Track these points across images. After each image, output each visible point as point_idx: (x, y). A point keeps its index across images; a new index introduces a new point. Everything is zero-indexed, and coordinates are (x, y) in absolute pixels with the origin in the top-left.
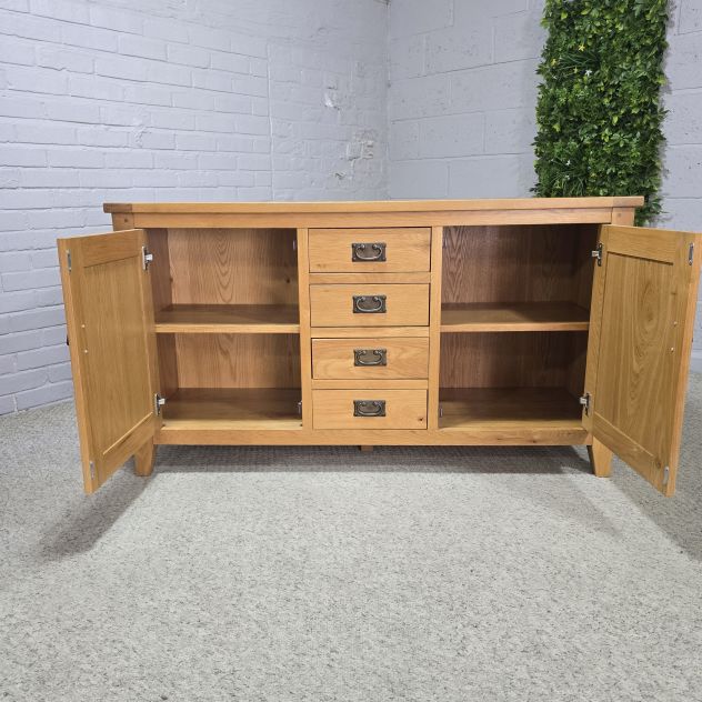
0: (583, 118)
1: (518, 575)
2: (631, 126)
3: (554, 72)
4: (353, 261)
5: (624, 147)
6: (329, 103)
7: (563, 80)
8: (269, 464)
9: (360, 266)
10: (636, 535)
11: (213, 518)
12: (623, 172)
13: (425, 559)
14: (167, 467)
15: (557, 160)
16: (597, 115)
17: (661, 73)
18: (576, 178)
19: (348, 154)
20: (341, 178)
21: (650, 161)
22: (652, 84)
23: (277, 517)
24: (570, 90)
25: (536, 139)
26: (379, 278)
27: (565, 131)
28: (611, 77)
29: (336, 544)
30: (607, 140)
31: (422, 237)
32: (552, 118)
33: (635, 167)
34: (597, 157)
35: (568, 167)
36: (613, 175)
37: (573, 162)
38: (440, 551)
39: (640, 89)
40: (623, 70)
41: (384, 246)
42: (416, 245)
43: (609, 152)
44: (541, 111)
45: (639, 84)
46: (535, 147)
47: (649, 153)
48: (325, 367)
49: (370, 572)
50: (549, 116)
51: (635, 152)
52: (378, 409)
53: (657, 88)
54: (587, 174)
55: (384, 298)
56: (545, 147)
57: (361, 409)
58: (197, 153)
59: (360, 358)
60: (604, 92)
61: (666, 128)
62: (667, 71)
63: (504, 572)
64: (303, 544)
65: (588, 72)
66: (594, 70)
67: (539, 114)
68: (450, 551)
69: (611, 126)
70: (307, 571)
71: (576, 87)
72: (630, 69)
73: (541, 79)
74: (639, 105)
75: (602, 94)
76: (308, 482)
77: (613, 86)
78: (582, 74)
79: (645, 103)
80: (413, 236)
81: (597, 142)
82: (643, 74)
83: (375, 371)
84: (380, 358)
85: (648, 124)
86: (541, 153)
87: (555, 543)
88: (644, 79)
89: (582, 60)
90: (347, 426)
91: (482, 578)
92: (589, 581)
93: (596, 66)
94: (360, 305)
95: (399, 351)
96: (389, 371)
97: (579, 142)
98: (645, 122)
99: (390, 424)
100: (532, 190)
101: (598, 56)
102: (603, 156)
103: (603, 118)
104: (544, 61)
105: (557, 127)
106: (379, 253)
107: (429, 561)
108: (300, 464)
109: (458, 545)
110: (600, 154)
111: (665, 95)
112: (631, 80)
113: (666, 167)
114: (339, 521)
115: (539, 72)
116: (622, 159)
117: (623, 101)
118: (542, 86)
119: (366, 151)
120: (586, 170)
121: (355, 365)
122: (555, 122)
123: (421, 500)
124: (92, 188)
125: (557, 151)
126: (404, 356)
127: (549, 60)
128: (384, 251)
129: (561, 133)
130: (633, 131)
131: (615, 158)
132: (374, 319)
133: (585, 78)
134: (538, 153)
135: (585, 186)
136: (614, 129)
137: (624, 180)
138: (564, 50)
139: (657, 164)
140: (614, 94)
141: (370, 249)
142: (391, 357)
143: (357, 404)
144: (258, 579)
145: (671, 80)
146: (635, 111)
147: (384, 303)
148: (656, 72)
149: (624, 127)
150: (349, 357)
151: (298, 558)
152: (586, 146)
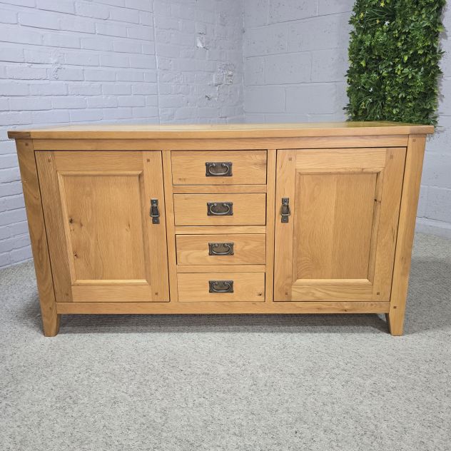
0: (382, 57)
1: (333, 437)
2: (418, 63)
3: (361, 22)
4: (207, 175)
5: (412, 78)
6: (200, 45)
7: (368, 28)
8: (146, 325)
9: (211, 180)
10: (424, 393)
11: (97, 379)
12: (411, 97)
13: (259, 420)
14: (70, 328)
15: (363, 87)
16: (393, 55)
17: (440, 24)
18: (376, 101)
19: (214, 82)
20: (209, 99)
21: (431, 89)
22: (433, 32)
23: (147, 378)
24: (373, 36)
25: (348, 71)
26: (227, 189)
27: (369, 66)
28: (403, 27)
29: (190, 405)
30: (399, 73)
31: (260, 158)
32: (360, 57)
33: (420, 93)
34: (391, 86)
35: (371, 93)
36: (403, 99)
37: (375, 90)
38: (271, 411)
39: (425, 35)
40: (412, 21)
41: (230, 165)
42: (255, 164)
43: (400, 82)
44: (352, 51)
45: (424, 32)
46: (347, 77)
47: (430, 83)
48: (187, 256)
49: (215, 434)
50: (358, 55)
51: (420, 82)
52: (228, 287)
53: (436, 35)
54: (384, 98)
55: (231, 205)
56: (354, 78)
57: (215, 287)
58: (101, 83)
59: (214, 250)
60: (398, 38)
61: (443, 64)
62: (444, 22)
63: (322, 433)
64: (164, 405)
65: (387, 23)
66: (391, 21)
67: (351, 54)
68: (280, 411)
69: (403, 63)
70: (164, 434)
71: (377, 33)
72: (417, 21)
73: (352, 28)
74: (424, 48)
75: (397, 39)
76: (174, 343)
77: (405, 33)
78: (382, 24)
79: (428, 46)
80: (253, 157)
81: (393, 75)
82: (427, 24)
83: (224, 259)
84: (228, 250)
85: (430, 62)
86: (351, 82)
87: (361, 402)
88: (427, 28)
89: (382, 14)
90: (204, 299)
91: (304, 440)
92: (389, 442)
93: (392, 18)
94: (213, 210)
95: (243, 244)
96: (236, 259)
97: (379, 74)
98: (427, 60)
99: (237, 298)
100: (344, 108)
101: (394, 10)
102: (396, 85)
103: (397, 57)
104: (355, 14)
105: (363, 63)
106: (226, 169)
107: (263, 423)
108: (170, 325)
109: (286, 405)
110: (394, 83)
111: (443, 39)
112: (418, 29)
113: (442, 94)
114: (194, 382)
115: (351, 22)
116: (410, 87)
117: (412, 44)
118: (353, 32)
119: (227, 79)
120: (384, 95)
121: (210, 255)
122: (362, 59)
123: (258, 360)
124: (20, 111)
125: (363, 81)
126: (247, 248)
127: (358, 13)
128: (230, 169)
129: (366, 68)
130: (419, 66)
131: (405, 86)
132: (223, 220)
133: (384, 27)
134: (350, 82)
135: (383, 106)
136: (405, 65)
137: (411, 102)
138: (369, 6)
139: (436, 91)
140: (405, 40)
141: (220, 166)
142: (236, 248)
143: (212, 284)
144: (124, 443)
145: (447, 29)
146: (420, 52)
147: (231, 208)
148: (437, 23)
149: (412, 64)
150: (205, 249)
151: (159, 420)
152: (384, 78)
